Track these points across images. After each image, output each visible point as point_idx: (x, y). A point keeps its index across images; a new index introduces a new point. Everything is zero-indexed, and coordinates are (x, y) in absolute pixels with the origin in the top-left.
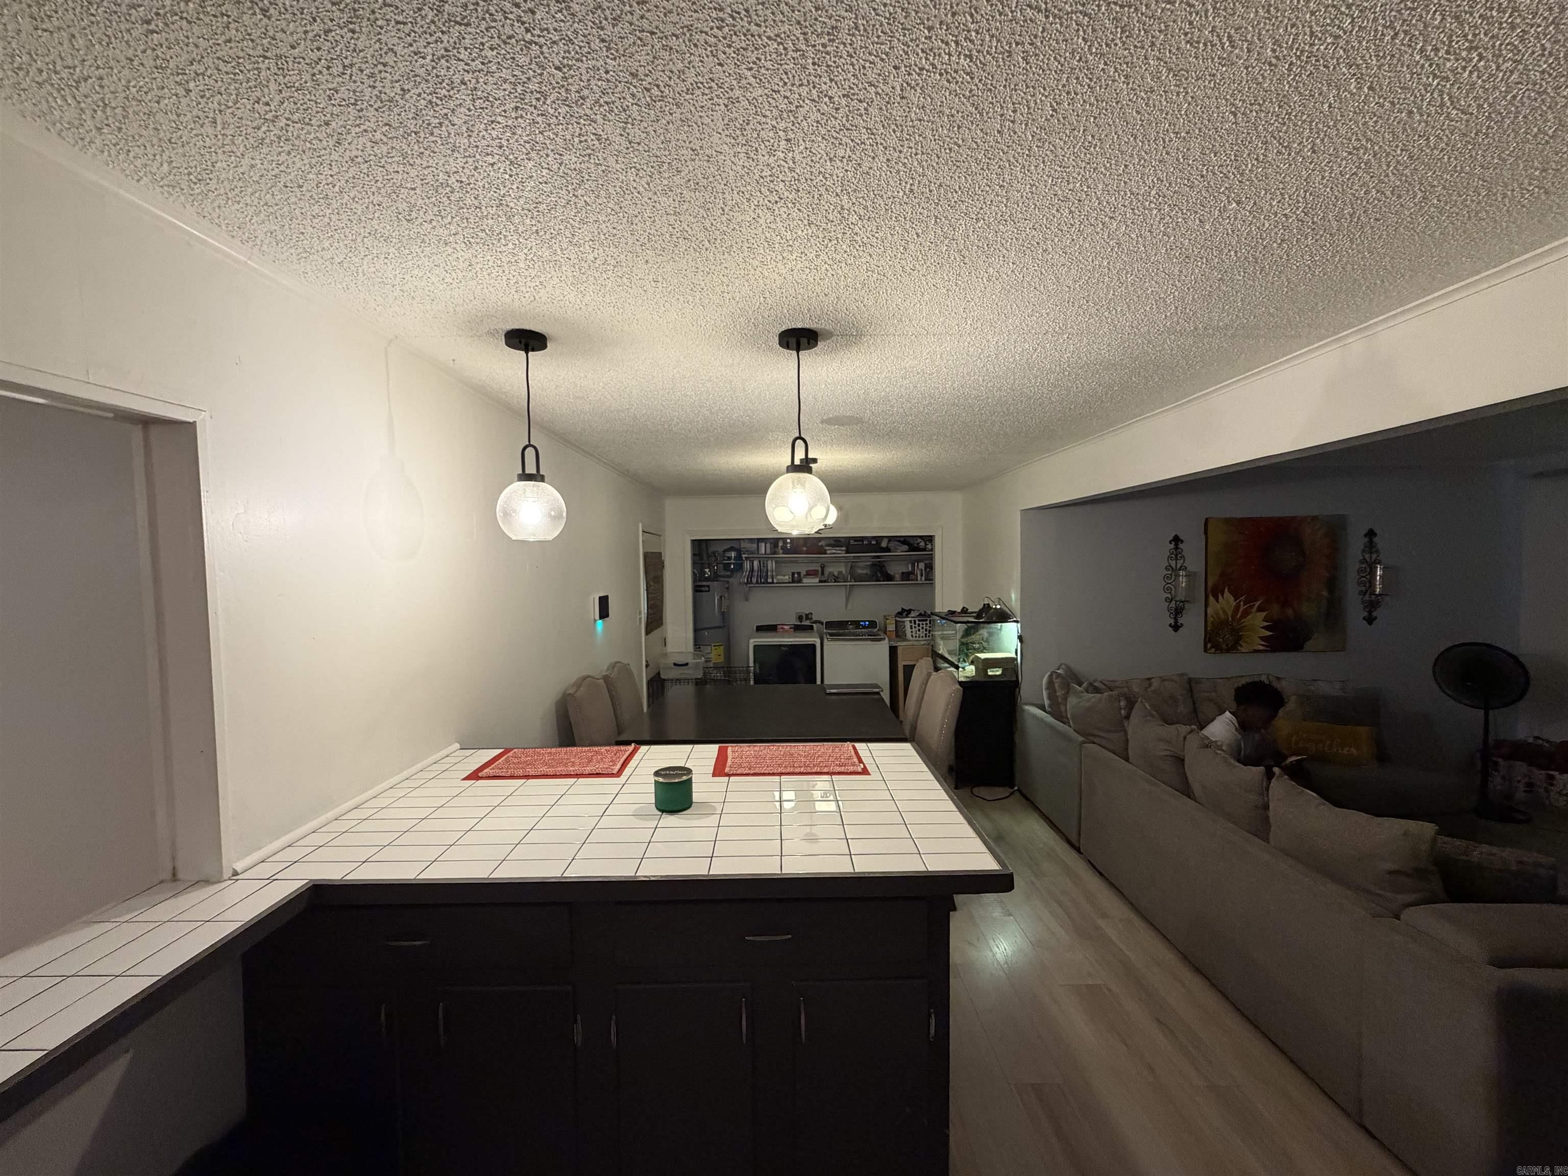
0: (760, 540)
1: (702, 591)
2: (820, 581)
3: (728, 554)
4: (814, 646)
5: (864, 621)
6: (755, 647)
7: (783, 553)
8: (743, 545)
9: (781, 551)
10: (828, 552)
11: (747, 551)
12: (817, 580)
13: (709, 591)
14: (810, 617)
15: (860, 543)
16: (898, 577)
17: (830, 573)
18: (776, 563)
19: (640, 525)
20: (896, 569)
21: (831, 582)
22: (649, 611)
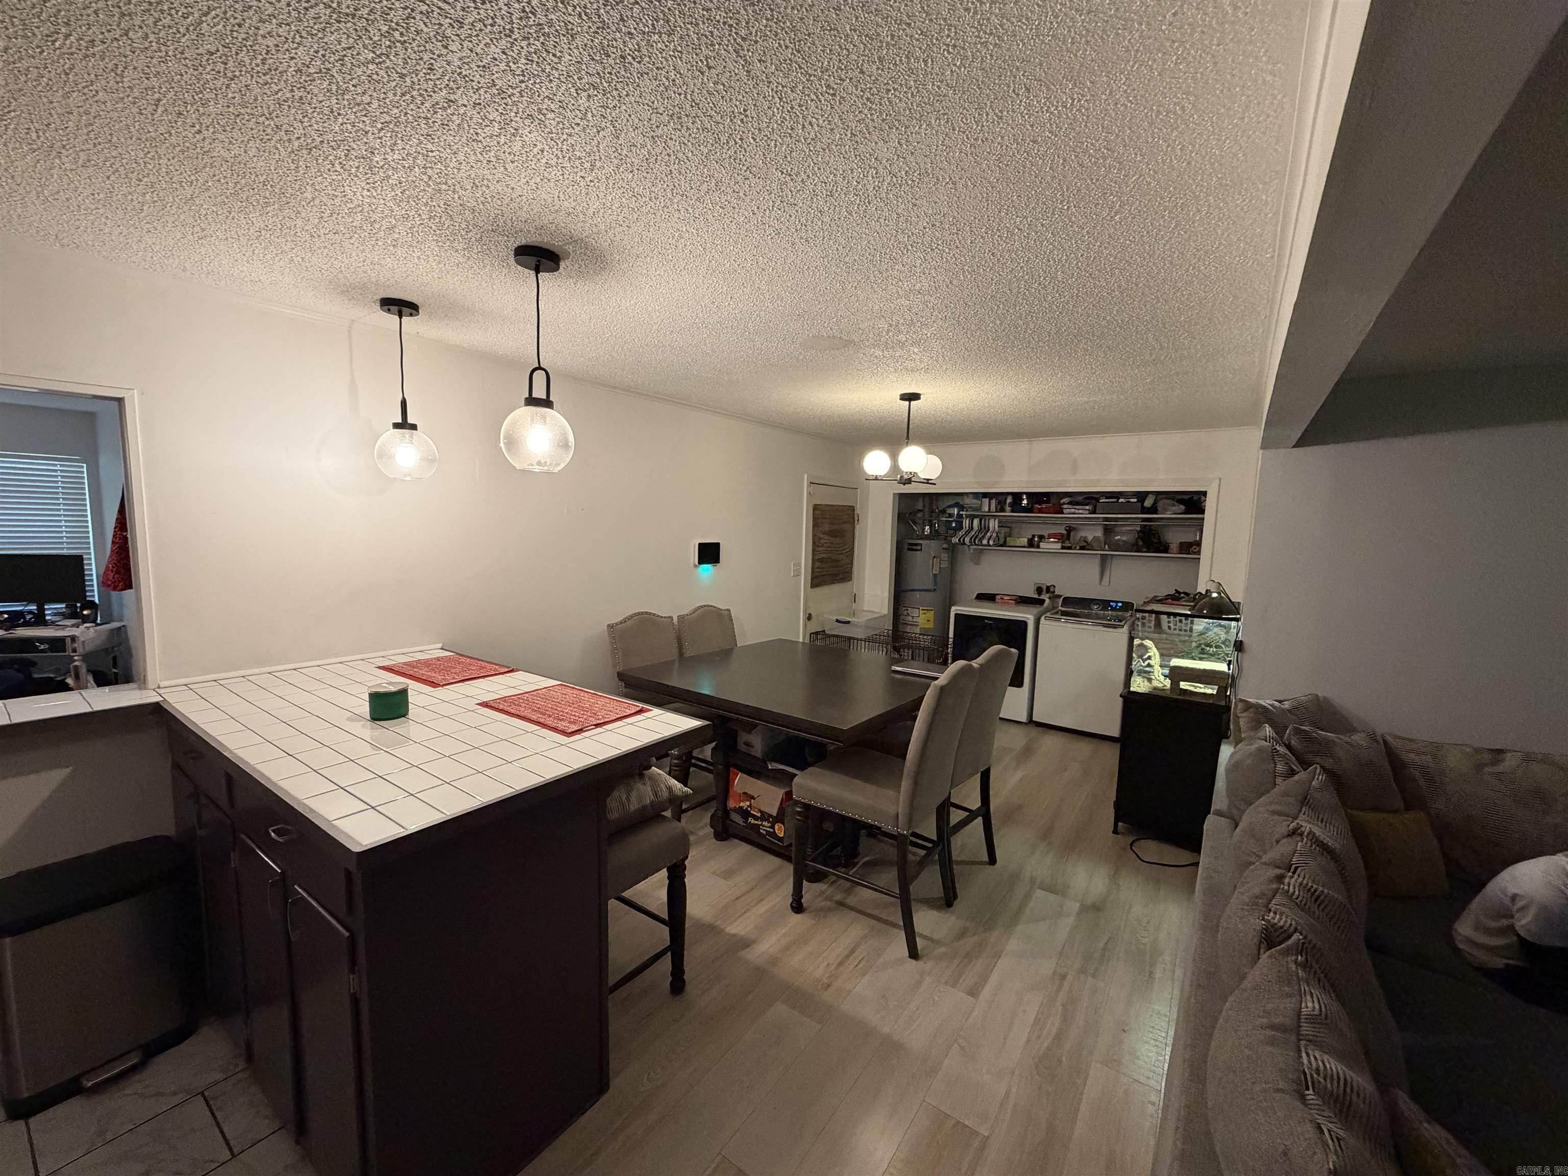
0: (984, 495)
1: (917, 550)
2: (1063, 548)
3: (950, 511)
4: (1024, 624)
5: (1117, 602)
6: (956, 615)
7: (1012, 511)
8: (968, 501)
9: (1008, 508)
10: (1065, 511)
11: (970, 507)
12: (1059, 546)
13: (921, 550)
14: (1052, 589)
15: (1115, 500)
16: (1174, 547)
17: (1081, 537)
18: (999, 522)
19: (806, 476)
20: (1175, 537)
21: (1075, 549)
22: (817, 564)
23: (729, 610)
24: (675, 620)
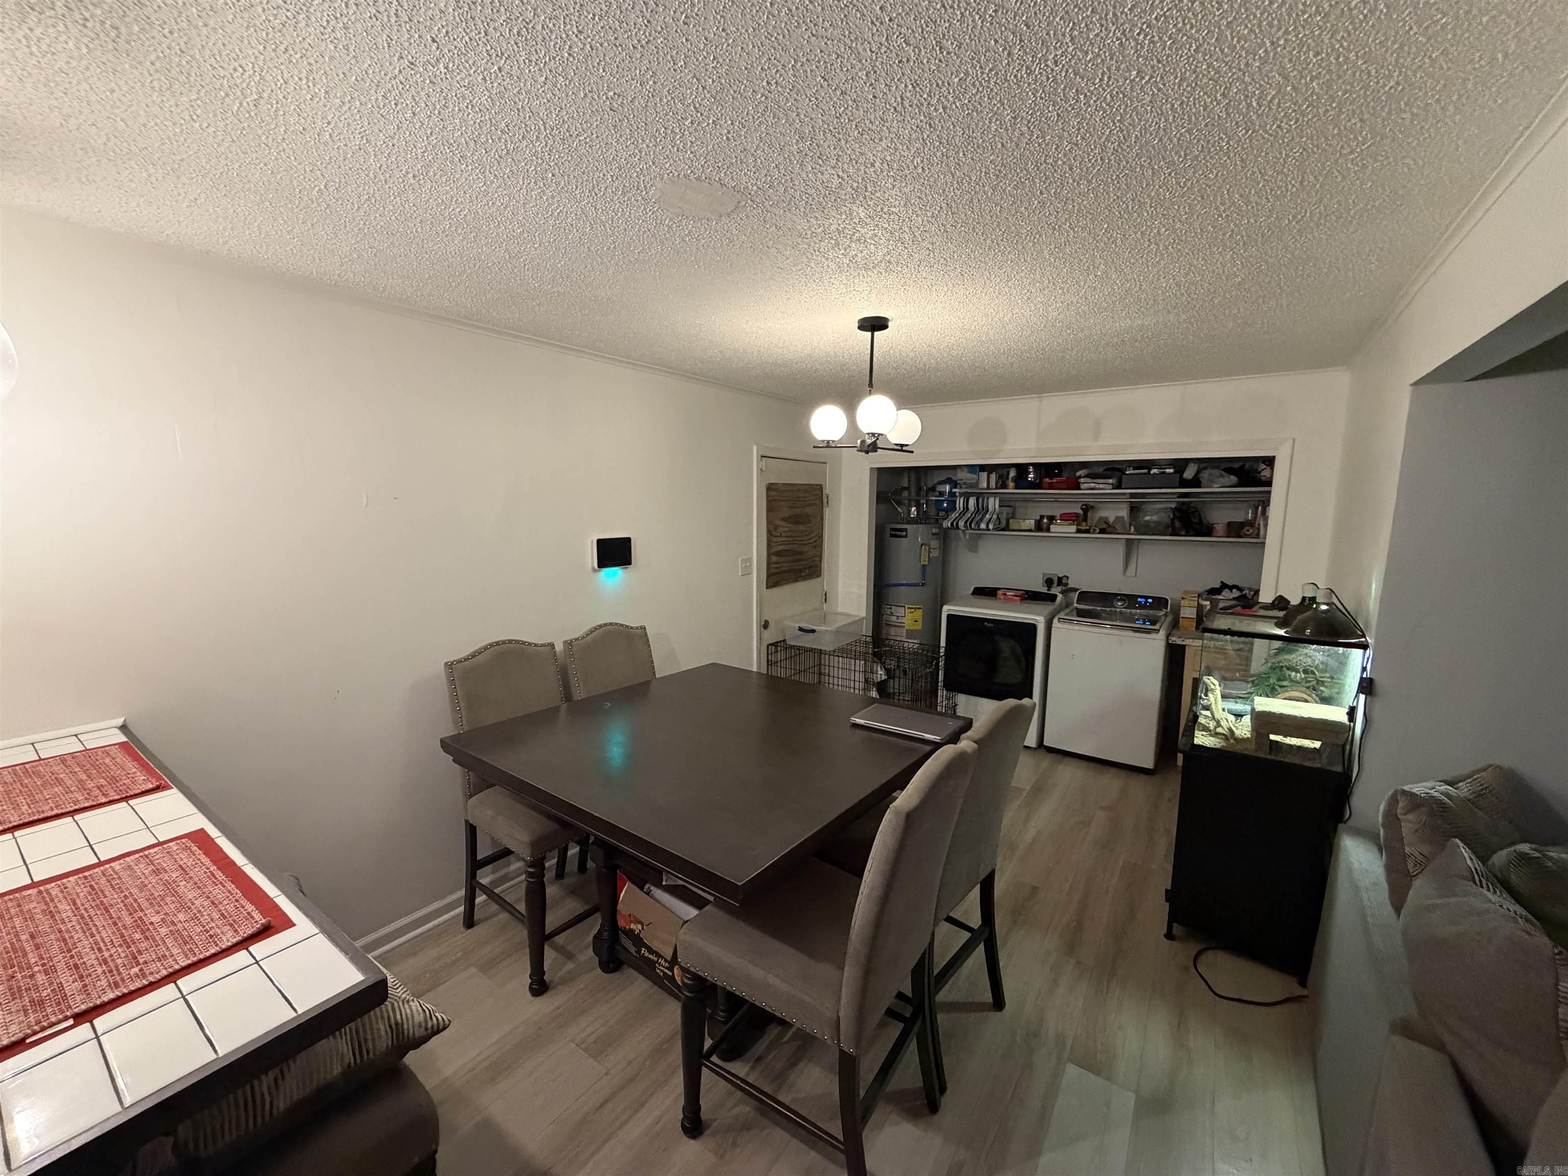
0: (983, 468)
1: (901, 537)
2: (1079, 531)
3: (940, 488)
4: (1032, 628)
5: (1146, 598)
6: (950, 617)
7: (1016, 488)
8: (962, 476)
9: (1011, 484)
10: (1082, 486)
11: (965, 484)
12: (1073, 528)
13: (906, 536)
14: (1064, 581)
15: (1146, 471)
16: (1220, 528)
17: (1100, 518)
18: (1000, 501)
19: (755, 448)
20: (1220, 517)
21: (1094, 532)
22: (774, 559)
23: (643, 628)
24: (559, 647)
